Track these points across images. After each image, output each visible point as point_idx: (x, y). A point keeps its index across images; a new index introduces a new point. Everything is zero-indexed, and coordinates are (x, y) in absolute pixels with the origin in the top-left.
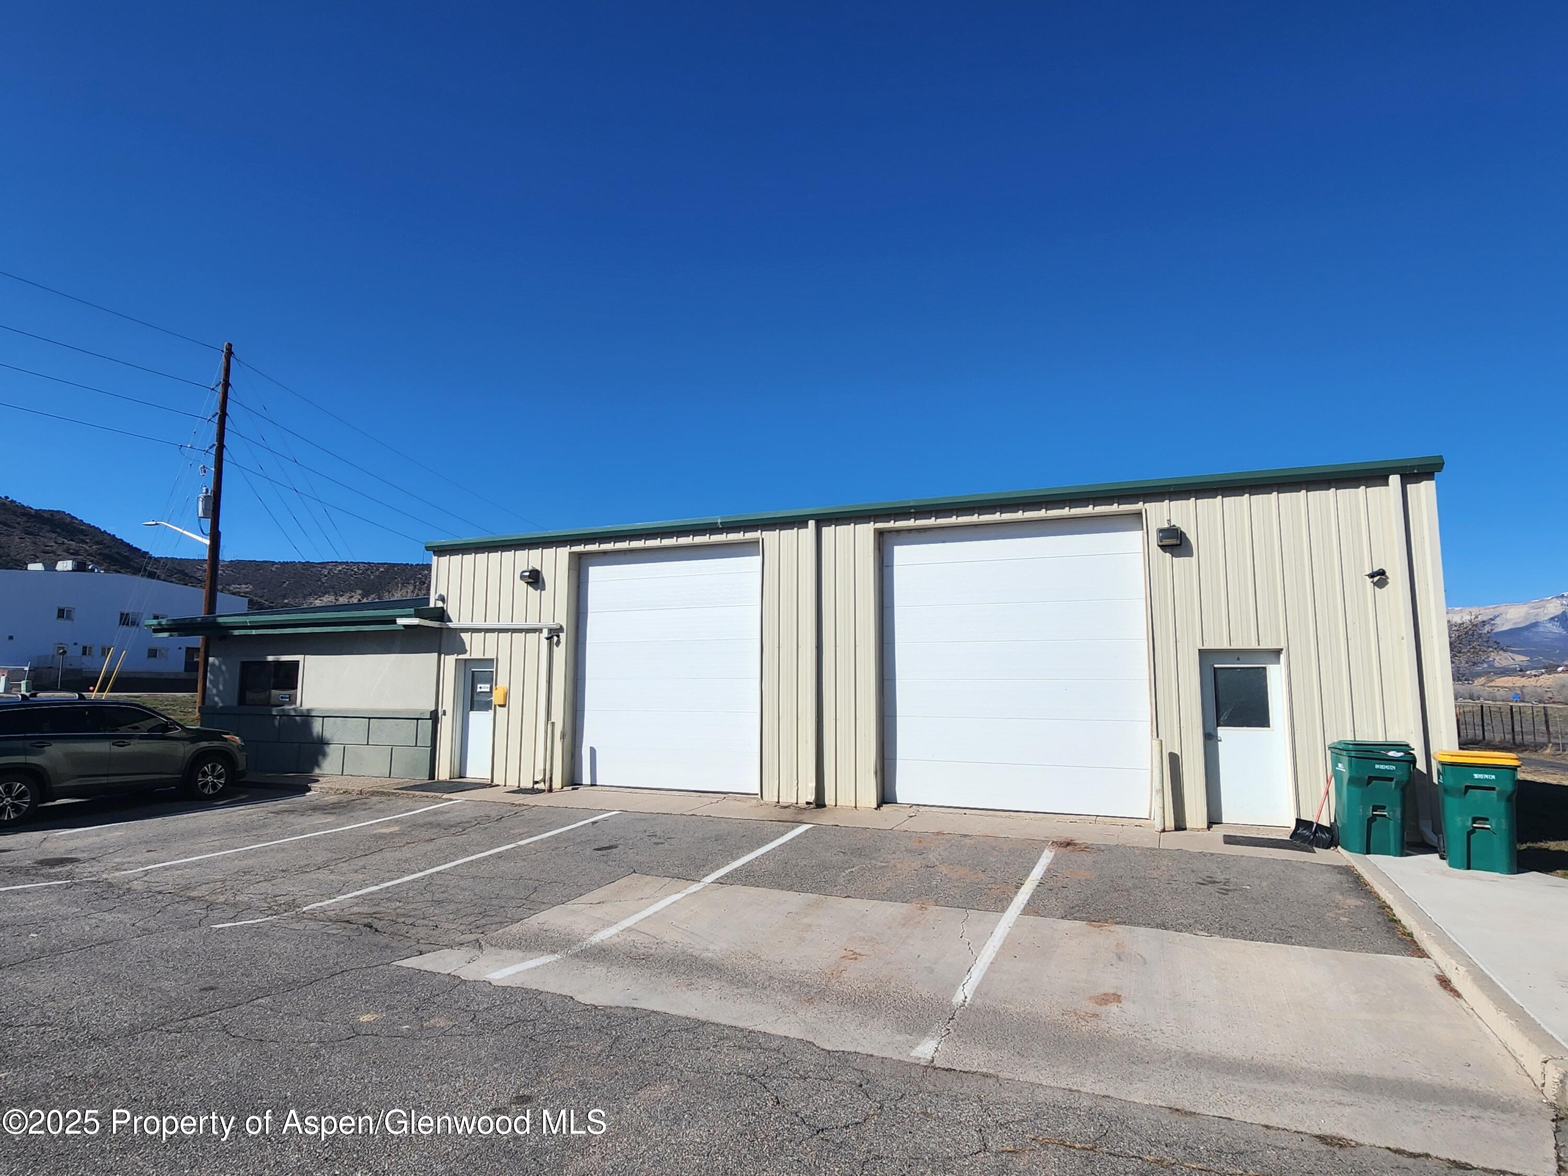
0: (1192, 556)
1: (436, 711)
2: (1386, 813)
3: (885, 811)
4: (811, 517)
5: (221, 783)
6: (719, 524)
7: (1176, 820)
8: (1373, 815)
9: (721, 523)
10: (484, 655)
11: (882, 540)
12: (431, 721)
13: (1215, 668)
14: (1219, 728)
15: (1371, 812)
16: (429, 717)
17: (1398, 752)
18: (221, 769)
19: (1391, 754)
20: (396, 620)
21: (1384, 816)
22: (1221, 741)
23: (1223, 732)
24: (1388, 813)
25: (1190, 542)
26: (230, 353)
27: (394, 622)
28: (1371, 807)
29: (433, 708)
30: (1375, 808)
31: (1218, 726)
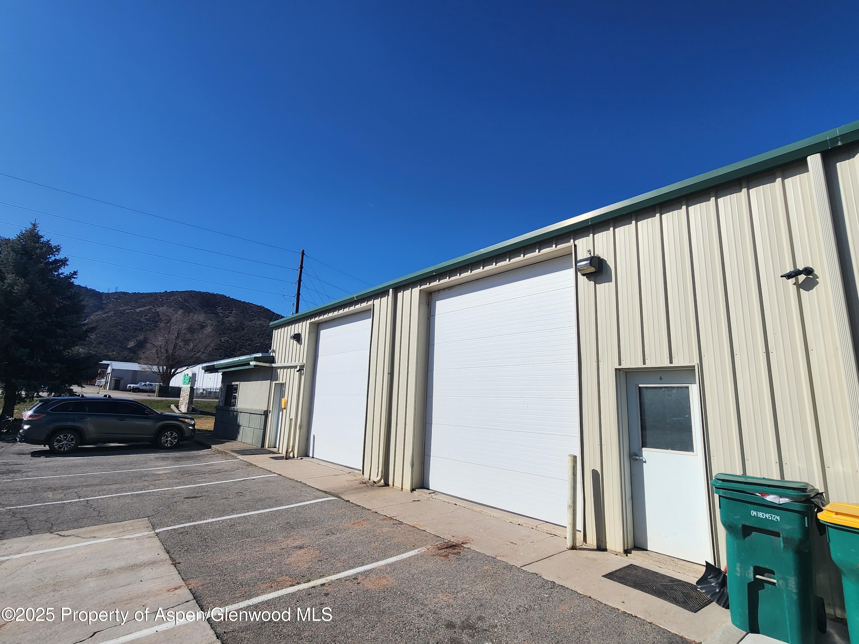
0: (611, 281)
1: (267, 410)
2: (775, 581)
3: (415, 494)
4: (390, 287)
5: (175, 442)
6: (355, 298)
7: (598, 539)
8: (755, 578)
9: (356, 297)
10: (282, 381)
11: (431, 297)
12: (264, 416)
13: (640, 388)
14: (644, 449)
15: (752, 575)
16: (263, 414)
17: (781, 497)
18: (175, 435)
19: (770, 498)
20: (249, 363)
21: (774, 584)
22: (645, 462)
23: (647, 453)
24: (778, 581)
25: (610, 267)
26: (303, 254)
27: (249, 364)
28: (752, 568)
29: (266, 409)
30: (758, 570)
31: (643, 447)
